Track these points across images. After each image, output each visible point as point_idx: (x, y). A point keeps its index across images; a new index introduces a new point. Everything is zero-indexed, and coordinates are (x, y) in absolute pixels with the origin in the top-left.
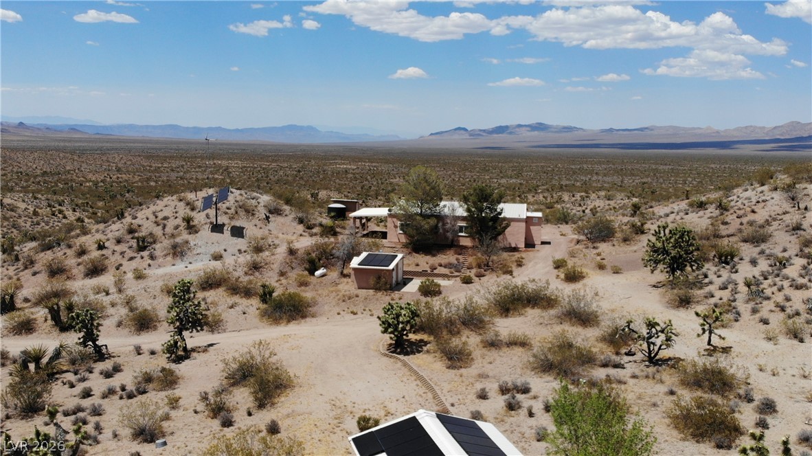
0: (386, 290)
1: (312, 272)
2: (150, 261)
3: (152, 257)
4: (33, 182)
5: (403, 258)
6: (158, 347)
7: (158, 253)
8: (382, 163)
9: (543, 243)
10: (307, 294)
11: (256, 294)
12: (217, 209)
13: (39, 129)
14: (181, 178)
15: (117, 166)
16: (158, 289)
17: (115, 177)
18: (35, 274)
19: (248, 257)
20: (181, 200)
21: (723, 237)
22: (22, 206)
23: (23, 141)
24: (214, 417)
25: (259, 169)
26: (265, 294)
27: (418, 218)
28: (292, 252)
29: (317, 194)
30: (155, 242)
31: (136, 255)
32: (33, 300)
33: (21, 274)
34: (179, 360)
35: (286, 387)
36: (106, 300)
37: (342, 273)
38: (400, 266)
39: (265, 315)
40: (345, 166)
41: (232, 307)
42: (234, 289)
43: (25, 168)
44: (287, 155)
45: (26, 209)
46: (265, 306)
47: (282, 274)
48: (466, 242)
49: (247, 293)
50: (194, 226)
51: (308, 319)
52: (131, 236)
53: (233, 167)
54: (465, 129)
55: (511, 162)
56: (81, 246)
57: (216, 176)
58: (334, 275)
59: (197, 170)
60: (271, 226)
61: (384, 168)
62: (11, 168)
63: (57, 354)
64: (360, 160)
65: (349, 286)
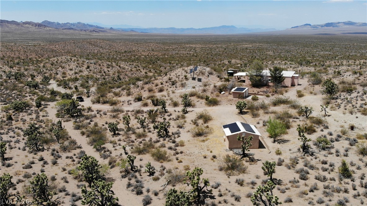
0: (241, 98)
1: (220, 93)
2: (175, 88)
3: (176, 87)
4: (123, 56)
5: (248, 89)
6: (180, 110)
7: (178, 86)
8: (265, 43)
9: (298, 85)
10: (219, 99)
11: (204, 98)
12: (194, 73)
13: (119, 30)
14: (177, 54)
15: (152, 48)
16: (178, 96)
17: (152, 53)
18: (145, 91)
19: (202, 88)
20: (183, 70)
21: (356, 84)
22: (127, 67)
23: (113, 36)
24: (195, 124)
25: (208, 48)
26: (207, 98)
27: (255, 76)
28: (215, 86)
29: (231, 61)
30: (176, 83)
31: (171, 86)
32: (146, 98)
33: (141, 91)
34: (185, 113)
35: (211, 120)
36: (165, 99)
37: (229, 93)
38: (247, 91)
39: (206, 104)
40: (247, 46)
41: (198, 102)
42: (198, 97)
43: (118, 49)
44: (221, 41)
45: (128, 68)
46: (207, 102)
47: (212, 93)
48: (271, 84)
49: (202, 98)
50: (187, 78)
51: (218, 106)
52: (169, 81)
53: (197, 47)
54: (310, 25)
55: (331, 42)
56: (156, 83)
57: (191, 52)
58: (227, 94)
59: (183, 49)
60: (209, 78)
61: (265, 46)
62: (112, 49)
63: (157, 111)
64: (255, 42)
65: (231, 97)
